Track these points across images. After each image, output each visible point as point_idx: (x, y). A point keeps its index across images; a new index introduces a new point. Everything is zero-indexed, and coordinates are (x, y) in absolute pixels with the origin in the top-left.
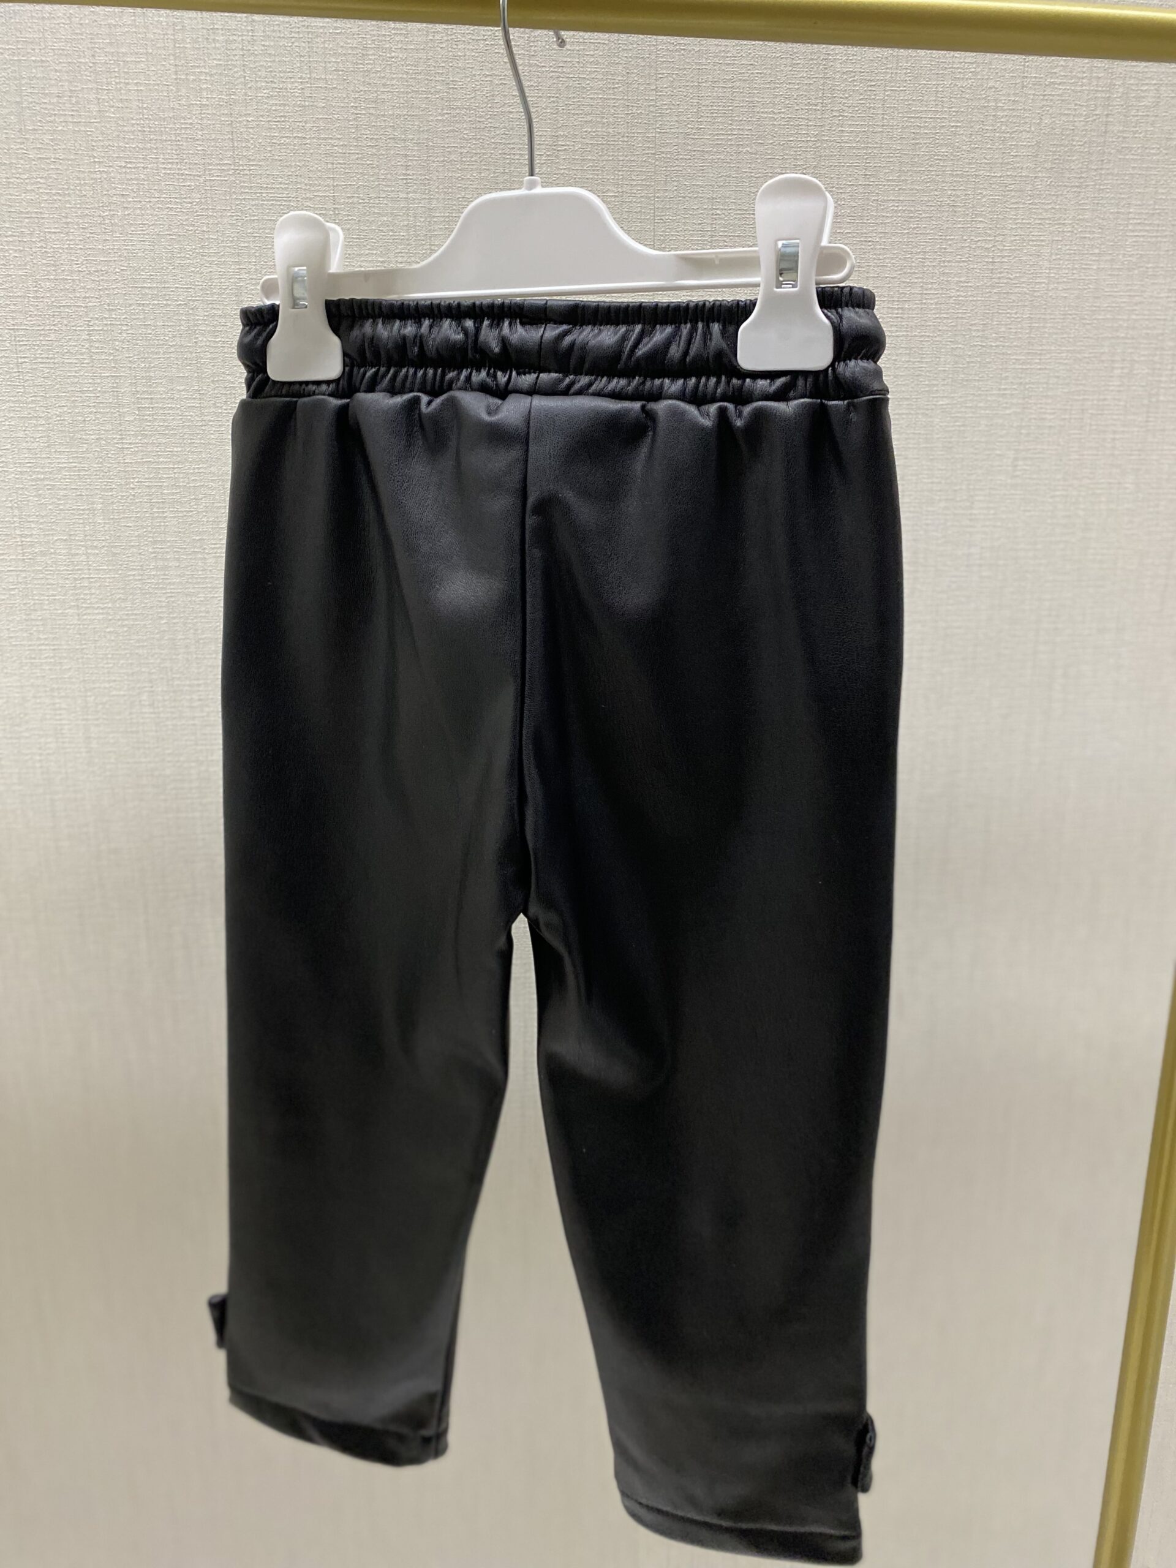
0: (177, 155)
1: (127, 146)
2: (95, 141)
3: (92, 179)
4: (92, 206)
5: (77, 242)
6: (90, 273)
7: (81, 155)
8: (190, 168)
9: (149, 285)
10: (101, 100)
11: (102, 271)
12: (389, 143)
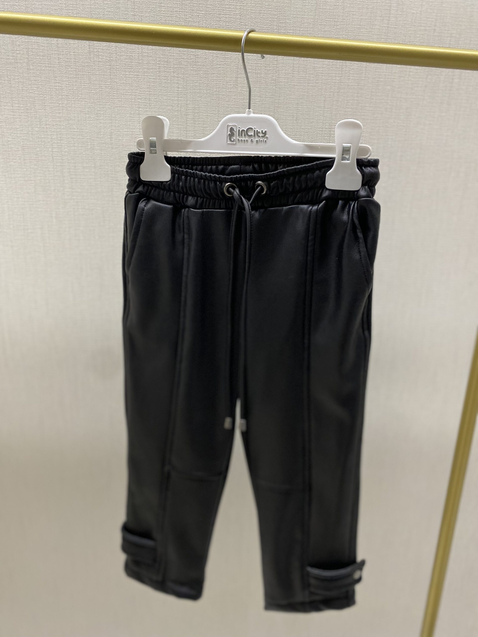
0: (89, 80)
1: (69, 76)
2: (57, 74)
3: (55, 89)
4: (55, 99)
5: (49, 113)
6: (53, 125)
7: (52, 79)
8: (93, 86)
9: (76, 130)
10: (59, 58)
11: (58, 124)
12: (172, 78)
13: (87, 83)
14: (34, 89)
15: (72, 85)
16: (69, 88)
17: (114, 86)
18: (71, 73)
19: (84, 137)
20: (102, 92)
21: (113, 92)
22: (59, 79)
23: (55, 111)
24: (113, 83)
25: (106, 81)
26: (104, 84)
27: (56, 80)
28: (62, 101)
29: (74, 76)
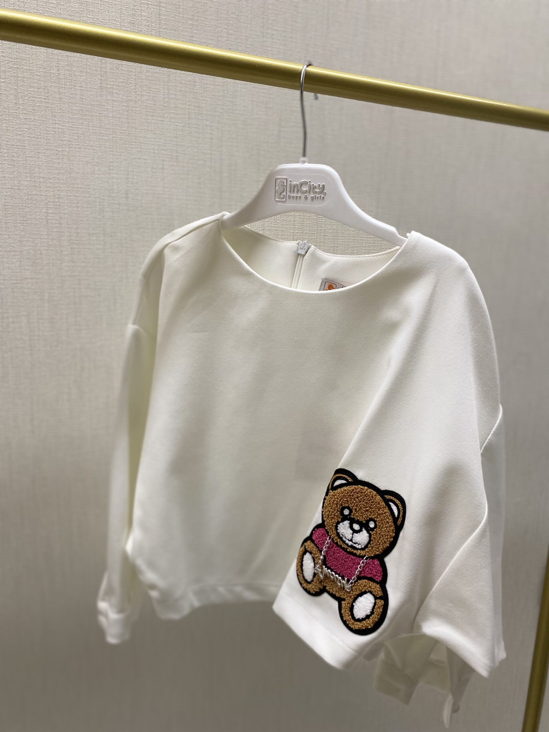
2: (56, 113)
7: (49, 118)
8: (105, 130)
9: (80, 186)
13: (97, 127)
14: (24, 130)
15: (77, 128)
16: (73, 132)
17: (132, 132)
18: (76, 112)
19: (91, 196)
20: (116, 138)
21: (131, 139)
22: (60, 119)
23: (52, 160)
24: (131, 128)
25: (121, 126)
26: (120, 130)
27: (55, 121)
28: (62, 148)
29: (80, 117)
